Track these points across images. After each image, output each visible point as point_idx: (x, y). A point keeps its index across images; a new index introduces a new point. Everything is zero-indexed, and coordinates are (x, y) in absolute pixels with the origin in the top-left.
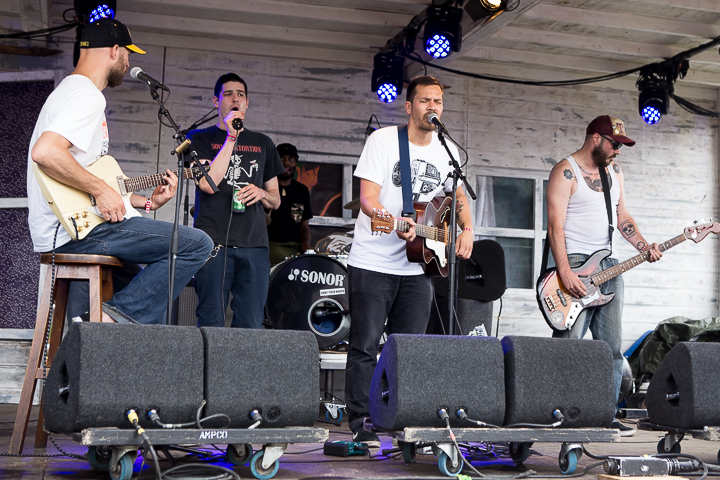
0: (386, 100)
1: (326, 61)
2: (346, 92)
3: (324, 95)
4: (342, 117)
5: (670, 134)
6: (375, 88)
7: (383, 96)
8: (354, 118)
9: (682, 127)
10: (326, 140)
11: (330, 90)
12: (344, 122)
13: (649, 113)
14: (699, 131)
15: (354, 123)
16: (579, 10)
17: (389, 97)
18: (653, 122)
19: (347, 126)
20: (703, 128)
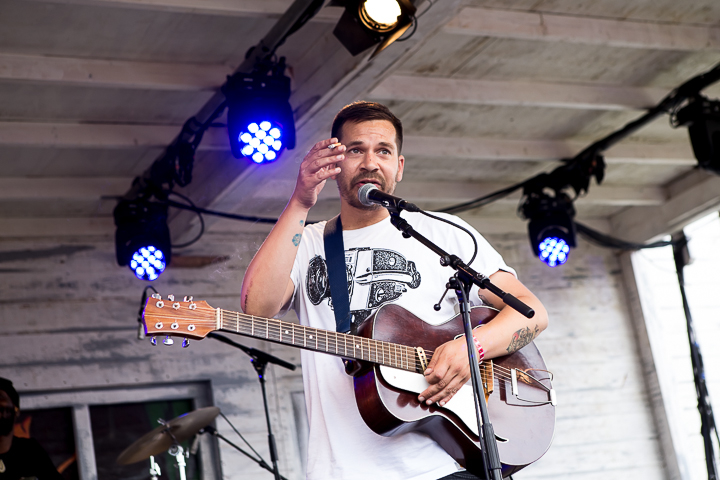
0: (146, 276)
1: (20, 239)
2: (62, 285)
3: (25, 294)
4: (60, 325)
5: (558, 292)
6: (124, 259)
7: (140, 271)
8: (81, 325)
9: (574, 278)
10: (38, 370)
11: (34, 285)
12: (65, 336)
13: (550, 249)
14: (597, 282)
15: (82, 335)
16: (451, 81)
17: (151, 272)
18: (558, 262)
19: (71, 341)
20: (600, 277)
